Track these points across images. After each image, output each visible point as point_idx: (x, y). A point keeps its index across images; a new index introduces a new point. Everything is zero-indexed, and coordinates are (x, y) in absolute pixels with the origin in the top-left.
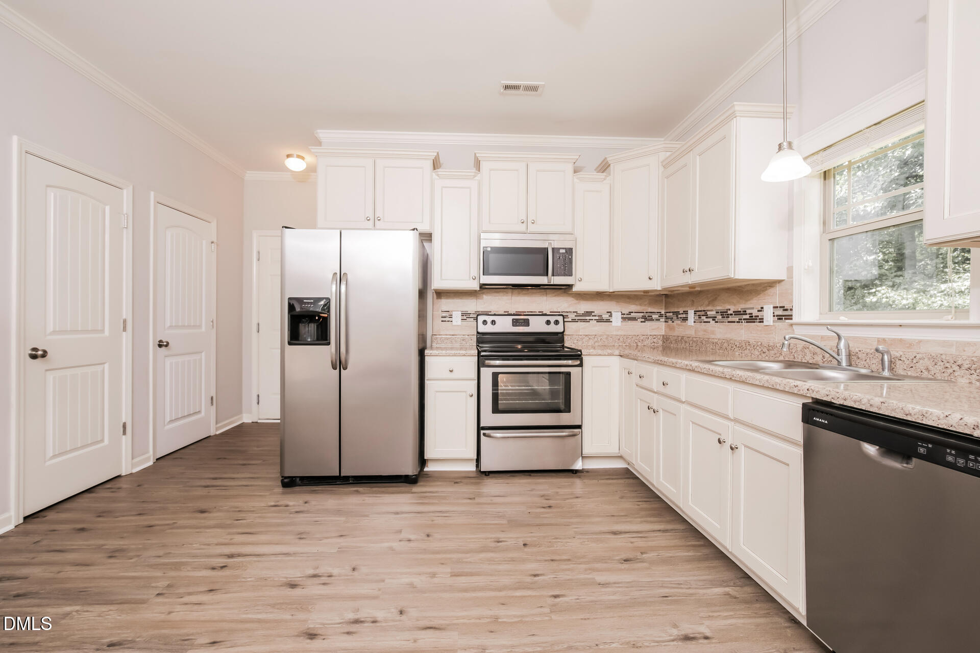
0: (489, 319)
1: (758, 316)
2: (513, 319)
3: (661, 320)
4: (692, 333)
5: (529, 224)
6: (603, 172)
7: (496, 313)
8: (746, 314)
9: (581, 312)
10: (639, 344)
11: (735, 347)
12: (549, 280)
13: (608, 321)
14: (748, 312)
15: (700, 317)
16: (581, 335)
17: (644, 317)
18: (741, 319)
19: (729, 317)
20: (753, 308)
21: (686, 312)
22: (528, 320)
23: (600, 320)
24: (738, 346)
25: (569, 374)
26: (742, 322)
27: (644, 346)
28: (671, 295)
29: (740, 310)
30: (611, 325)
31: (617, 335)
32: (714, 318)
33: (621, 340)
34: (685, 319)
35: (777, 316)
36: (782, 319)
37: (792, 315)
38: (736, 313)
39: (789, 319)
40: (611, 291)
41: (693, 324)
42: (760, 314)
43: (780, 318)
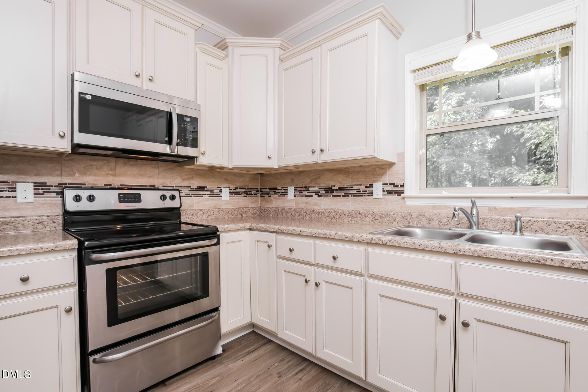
0: (84, 194)
1: (367, 191)
2: (119, 194)
3: (258, 195)
4: (293, 205)
5: (146, 81)
6: (223, 50)
7: (94, 186)
8: (354, 190)
9: (195, 186)
10: (244, 215)
11: (344, 216)
12: (172, 150)
13: (219, 195)
14: (355, 187)
15: (301, 192)
16: (195, 210)
17: (246, 192)
18: (348, 194)
19: (334, 192)
20: (361, 185)
21: (286, 189)
22: (139, 194)
23: (212, 195)
24: (347, 214)
25: (206, 255)
26: (348, 196)
27: (247, 216)
28: (267, 174)
29: (346, 186)
30: (221, 199)
31: (227, 208)
32: (317, 193)
33: (230, 212)
34: (285, 194)
35: (387, 191)
36: (393, 193)
37: (403, 190)
38: (342, 189)
39: (399, 193)
40: (230, 167)
41: (293, 197)
42: (369, 190)
43: (390, 192)
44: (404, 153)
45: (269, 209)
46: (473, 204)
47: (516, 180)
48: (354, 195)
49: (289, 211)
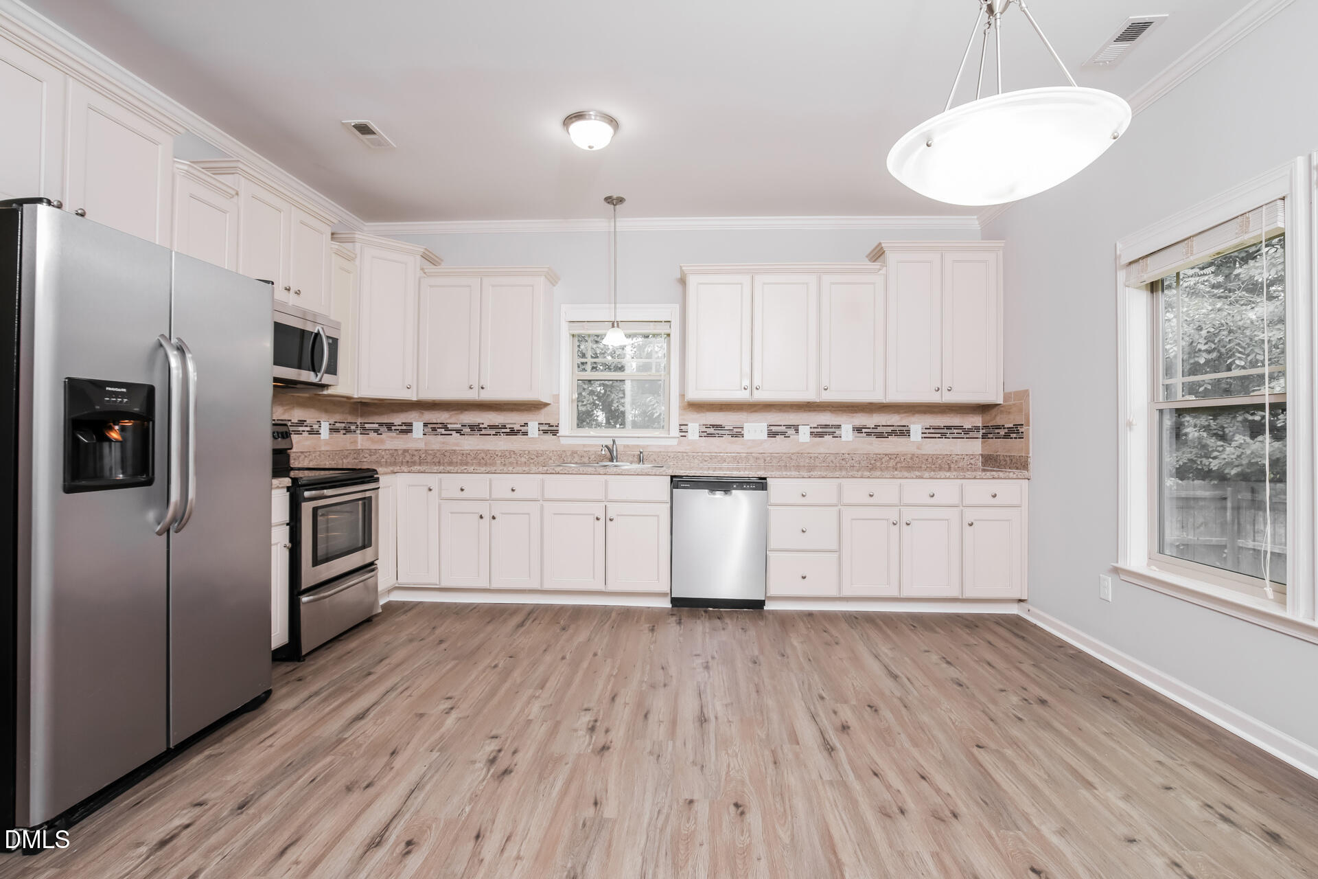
1: (521, 430)
3: (357, 432)
4: (421, 446)
8: (506, 428)
9: (295, 420)
11: (495, 456)
12: (320, 378)
13: (318, 433)
14: (508, 426)
15: (434, 430)
16: (297, 452)
17: (345, 429)
18: (499, 433)
19: (481, 430)
20: (513, 424)
21: (410, 425)
23: (311, 432)
26: (500, 435)
29: (496, 424)
30: (320, 437)
31: (327, 451)
32: (458, 431)
34: (408, 431)
35: (542, 430)
36: (548, 433)
37: (558, 430)
38: (492, 427)
39: (555, 433)
40: (356, 396)
41: (422, 436)
42: (523, 429)
43: (545, 432)
44: (559, 395)
45: (380, 451)
46: (614, 441)
47: (658, 414)
48: (507, 434)
49: (416, 453)
